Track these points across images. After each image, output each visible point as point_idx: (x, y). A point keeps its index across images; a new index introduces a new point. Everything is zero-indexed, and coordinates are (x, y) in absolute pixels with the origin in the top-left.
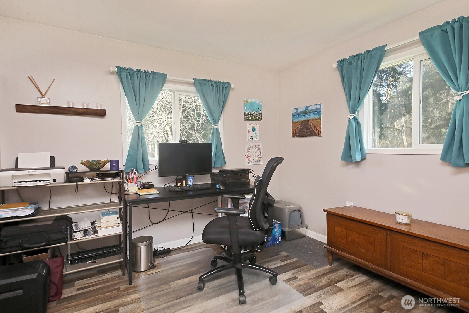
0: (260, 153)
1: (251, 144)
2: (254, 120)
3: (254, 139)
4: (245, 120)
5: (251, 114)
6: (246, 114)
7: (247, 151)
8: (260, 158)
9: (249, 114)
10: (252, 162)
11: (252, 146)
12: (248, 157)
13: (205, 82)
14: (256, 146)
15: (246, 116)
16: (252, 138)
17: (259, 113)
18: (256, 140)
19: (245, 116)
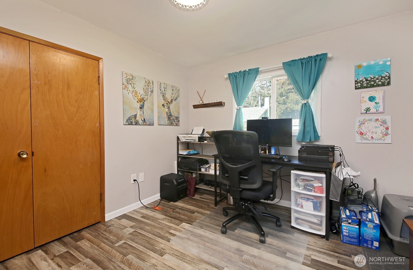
0: (387, 129)
1: (367, 117)
2: (373, 86)
3: (373, 110)
4: (356, 88)
5: (367, 80)
6: (356, 82)
7: (360, 125)
8: (386, 134)
9: (364, 80)
10: (368, 140)
11: (371, 120)
12: (361, 134)
13: (294, 62)
14: (377, 120)
15: (357, 83)
16: (368, 110)
17: (383, 75)
18: (377, 112)
19: (355, 84)
